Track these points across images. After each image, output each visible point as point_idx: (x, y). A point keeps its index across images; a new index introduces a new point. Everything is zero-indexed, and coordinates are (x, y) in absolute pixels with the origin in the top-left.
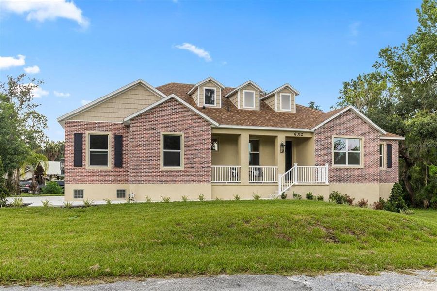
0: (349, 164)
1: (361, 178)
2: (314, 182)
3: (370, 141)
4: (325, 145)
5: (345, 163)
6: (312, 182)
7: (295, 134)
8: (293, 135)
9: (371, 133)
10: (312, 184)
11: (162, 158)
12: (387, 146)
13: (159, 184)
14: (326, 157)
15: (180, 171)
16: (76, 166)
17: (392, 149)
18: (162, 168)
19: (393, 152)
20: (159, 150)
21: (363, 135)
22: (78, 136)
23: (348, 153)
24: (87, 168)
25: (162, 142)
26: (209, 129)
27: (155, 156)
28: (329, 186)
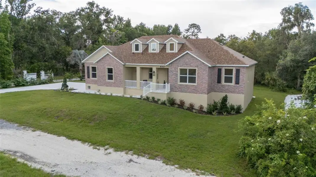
0: (189, 82)
1: (195, 91)
2: (160, 91)
4: (174, 72)
5: (186, 82)
7: (161, 67)
8: (158, 67)
9: (203, 65)
11: (107, 77)
12: (236, 70)
13: (106, 87)
14: (174, 79)
15: (113, 82)
16: (88, 78)
17: (240, 72)
18: (107, 81)
19: (241, 74)
20: (107, 74)
21: (197, 66)
22: (88, 68)
23: (188, 76)
24: (91, 78)
25: (107, 71)
26: (122, 66)
27: (105, 76)
28: (167, 94)
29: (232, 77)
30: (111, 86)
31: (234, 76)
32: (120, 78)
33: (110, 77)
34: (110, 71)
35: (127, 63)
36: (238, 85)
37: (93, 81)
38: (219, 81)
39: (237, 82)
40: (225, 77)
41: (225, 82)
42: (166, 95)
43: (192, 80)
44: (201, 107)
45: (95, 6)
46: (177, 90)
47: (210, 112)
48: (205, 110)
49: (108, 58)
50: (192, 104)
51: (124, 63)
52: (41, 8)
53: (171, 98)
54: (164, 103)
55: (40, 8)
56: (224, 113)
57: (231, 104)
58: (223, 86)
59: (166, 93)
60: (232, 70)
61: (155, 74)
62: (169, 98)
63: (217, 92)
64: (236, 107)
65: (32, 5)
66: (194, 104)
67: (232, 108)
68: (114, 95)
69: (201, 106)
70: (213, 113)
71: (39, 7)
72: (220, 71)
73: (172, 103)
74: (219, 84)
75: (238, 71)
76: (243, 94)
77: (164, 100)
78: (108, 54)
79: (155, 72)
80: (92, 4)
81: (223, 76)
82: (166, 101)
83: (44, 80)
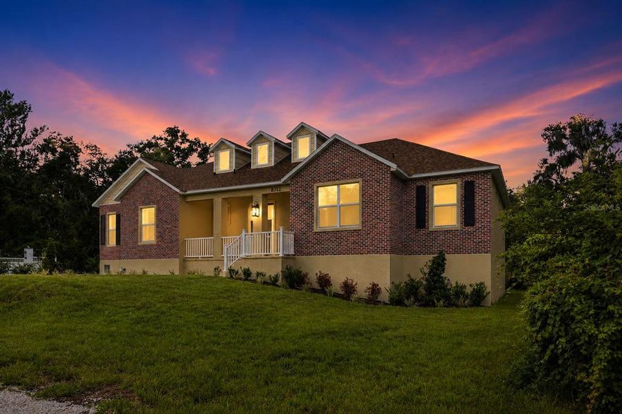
1: (359, 246)
2: (265, 253)
3: (374, 183)
4: (305, 200)
5: (335, 224)
6: (263, 253)
7: (272, 190)
8: (269, 191)
9: (375, 169)
10: (263, 256)
11: (140, 233)
12: (465, 186)
13: (139, 259)
14: (305, 217)
17: (477, 190)
18: (140, 243)
19: (478, 194)
21: (362, 175)
25: (141, 216)
26: (177, 198)
27: (136, 231)
28: (282, 257)
30: (150, 257)
31: (459, 204)
32: (171, 233)
34: (149, 215)
35: (190, 190)
36: (471, 229)
38: (421, 223)
42: (281, 259)
44: (375, 289)
45: (179, 134)
46: (312, 250)
47: (397, 301)
48: (385, 296)
49: (144, 183)
50: (350, 282)
51: (182, 190)
52: (59, 135)
53: (294, 268)
54: (274, 282)
55: (55, 135)
56: (438, 300)
57: (457, 283)
58: (432, 235)
59: (281, 255)
62: (289, 269)
63: (417, 253)
64: (469, 290)
65: (41, 129)
66: (354, 284)
67: (460, 291)
68: (150, 273)
69: (375, 285)
70: (406, 301)
71: (55, 132)
72: (421, 191)
73: (295, 281)
74: (422, 231)
75: (469, 188)
76: (487, 252)
77: (273, 275)
78: (145, 174)
81: (430, 208)
82: (280, 278)
83: (26, 267)
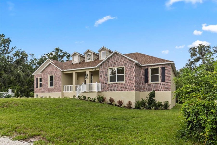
0: (118, 81)
1: (124, 89)
2: (91, 91)
3: (129, 68)
4: (105, 73)
6: (90, 91)
7: (93, 70)
8: (91, 70)
9: (130, 63)
10: (90, 92)
11: (49, 84)
12: (162, 69)
13: (48, 93)
14: (105, 79)
15: (53, 88)
16: (36, 88)
17: (166, 70)
18: (49, 87)
19: (166, 71)
20: (49, 81)
21: (125, 65)
22: (37, 79)
23: (117, 75)
24: (39, 88)
25: (49, 78)
26: (61, 72)
27: (47, 83)
29: (158, 75)
30: (52, 92)
31: (160, 75)
32: (59, 84)
33: (52, 84)
34: (52, 78)
35: (65, 69)
36: (164, 83)
37: (40, 90)
38: (146, 81)
39: (163, 80)
40: (151, 76)
41: (152, 81)
42: (96, 93)
43: (121, 78)
44: (130, 104)
45: (59, 50)
46: (107, 90)
47: (138, 107)
48: (133, 106)
49: (50, 67)
50: (121, 101)
51: (62, 70)
52: (20, 50)
53: (101, 96)
54: (94, 101)
55: (19, 50)
56: (152, 107)
57: (159, 101)
58: (150, 85)
59: (96, 91)
60: (158, 69)
61: (88, 77)
62: (99, 96)
63: (145, 91)
64: (163, 104)
65: (14, 48)
66: (122, 101)
67: (160, 104)
69: (130, 102)
70: (141, 108)
72: (146, 70)
73: (101, 100)
74: (147, 84)
75: (163, 69)
76: (169, 91)
77: (94, 98)
78: (50, 64)
79: (88, 75)
80: (57, 49)
81: (150, 75)
82: (96, 99)
83: (9, 95)
